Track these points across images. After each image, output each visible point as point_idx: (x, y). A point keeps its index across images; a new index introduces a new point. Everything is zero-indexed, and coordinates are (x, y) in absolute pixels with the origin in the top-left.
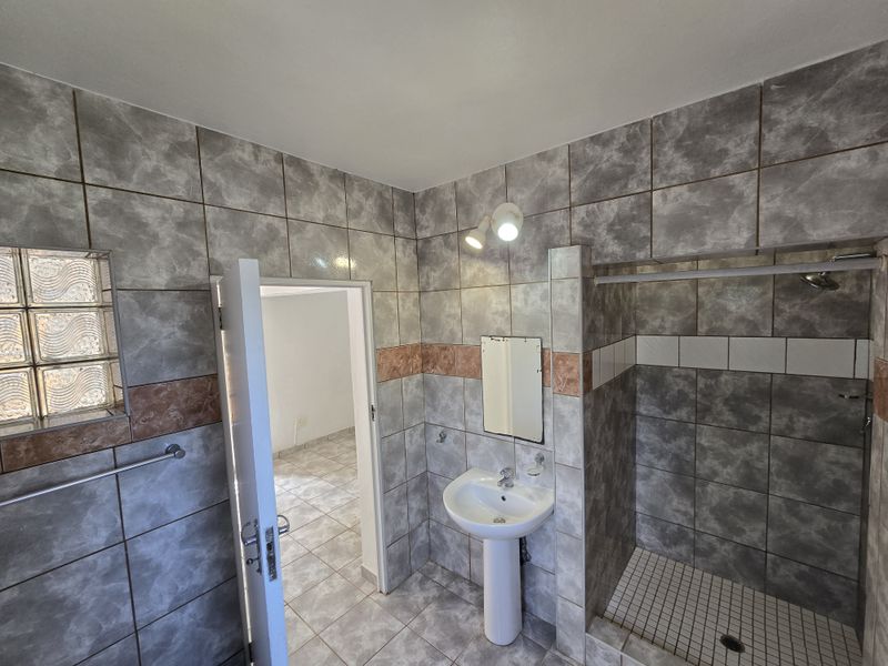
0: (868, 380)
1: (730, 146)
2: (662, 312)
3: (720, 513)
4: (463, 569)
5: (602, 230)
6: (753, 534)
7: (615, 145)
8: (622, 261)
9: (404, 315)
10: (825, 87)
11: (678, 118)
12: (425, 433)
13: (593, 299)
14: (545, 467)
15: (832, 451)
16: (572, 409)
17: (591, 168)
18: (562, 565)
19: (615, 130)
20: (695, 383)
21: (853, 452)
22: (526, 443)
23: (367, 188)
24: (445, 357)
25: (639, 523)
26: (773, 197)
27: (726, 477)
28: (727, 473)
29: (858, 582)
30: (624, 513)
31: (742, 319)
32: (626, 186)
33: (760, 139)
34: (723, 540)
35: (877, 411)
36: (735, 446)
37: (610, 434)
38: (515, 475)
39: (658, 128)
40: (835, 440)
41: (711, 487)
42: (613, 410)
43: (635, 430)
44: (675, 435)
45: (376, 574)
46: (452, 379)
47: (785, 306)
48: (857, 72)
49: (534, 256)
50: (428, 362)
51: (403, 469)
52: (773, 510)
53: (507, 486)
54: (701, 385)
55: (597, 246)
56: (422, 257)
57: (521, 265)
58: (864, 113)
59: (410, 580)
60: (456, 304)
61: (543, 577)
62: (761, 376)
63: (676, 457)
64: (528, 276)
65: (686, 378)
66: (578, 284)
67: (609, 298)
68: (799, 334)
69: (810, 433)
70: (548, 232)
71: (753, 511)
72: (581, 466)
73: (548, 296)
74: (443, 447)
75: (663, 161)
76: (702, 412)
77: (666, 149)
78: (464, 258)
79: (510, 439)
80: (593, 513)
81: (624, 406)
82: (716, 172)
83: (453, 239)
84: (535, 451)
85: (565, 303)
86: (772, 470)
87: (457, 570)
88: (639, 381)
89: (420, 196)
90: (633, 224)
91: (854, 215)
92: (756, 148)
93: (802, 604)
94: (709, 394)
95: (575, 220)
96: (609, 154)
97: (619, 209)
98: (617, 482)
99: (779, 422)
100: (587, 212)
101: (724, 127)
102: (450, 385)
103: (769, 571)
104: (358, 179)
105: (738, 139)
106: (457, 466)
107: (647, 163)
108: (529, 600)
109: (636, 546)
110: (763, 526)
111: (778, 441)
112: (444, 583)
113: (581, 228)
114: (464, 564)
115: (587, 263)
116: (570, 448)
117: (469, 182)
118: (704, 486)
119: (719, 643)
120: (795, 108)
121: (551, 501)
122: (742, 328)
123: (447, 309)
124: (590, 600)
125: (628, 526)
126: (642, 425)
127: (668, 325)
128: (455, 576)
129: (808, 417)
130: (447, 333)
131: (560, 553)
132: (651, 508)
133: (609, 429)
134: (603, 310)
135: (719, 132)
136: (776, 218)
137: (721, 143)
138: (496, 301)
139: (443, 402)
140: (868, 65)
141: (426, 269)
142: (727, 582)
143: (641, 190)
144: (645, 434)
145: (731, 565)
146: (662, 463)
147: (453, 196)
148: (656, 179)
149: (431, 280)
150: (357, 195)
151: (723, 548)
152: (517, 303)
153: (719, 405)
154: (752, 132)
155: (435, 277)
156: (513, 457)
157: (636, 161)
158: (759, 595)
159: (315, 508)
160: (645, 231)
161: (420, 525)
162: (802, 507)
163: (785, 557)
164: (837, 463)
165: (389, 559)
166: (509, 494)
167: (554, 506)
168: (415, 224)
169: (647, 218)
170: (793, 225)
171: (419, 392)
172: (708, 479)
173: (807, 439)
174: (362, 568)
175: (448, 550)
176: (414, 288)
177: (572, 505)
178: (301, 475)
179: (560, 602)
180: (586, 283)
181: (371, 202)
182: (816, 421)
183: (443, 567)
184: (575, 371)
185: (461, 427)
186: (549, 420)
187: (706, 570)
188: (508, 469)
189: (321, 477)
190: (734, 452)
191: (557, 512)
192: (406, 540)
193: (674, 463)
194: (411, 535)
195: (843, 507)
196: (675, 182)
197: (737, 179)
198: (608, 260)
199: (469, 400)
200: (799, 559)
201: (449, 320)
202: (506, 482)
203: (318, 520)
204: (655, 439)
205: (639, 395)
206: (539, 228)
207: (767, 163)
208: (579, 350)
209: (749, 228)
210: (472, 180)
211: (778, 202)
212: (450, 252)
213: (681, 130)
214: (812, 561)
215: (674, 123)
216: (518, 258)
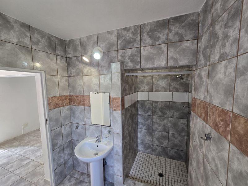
0: (188, 102)
1: (161, 36)
2: (144, 85)
3: (158, 139)
4: (85, 170)
5: (127, 58)
6: (165, 143)
7: (131, 32)
8: (132, 68)
9: (61, 84)
10: (183, 22)
11: (148, 25)
12: (71, 126)
13: (124, 80)
14: (111, 134)
15: (182, 120)
16: (118, 115)
17: (124, 38)
18: (116, 165)
19: (130, 27)
20: (152, 105)
21: (185, 120)
22: (105, 127)
23: (42, 34)
24: (78, 99)
25: (139, 145)
26: (171, 52)
27: (160, 129)
28: (160, 128)
29: (186, 151)
30: (135, 143)
31: (163, 87)
32: (133, 45)
33: (168, 35)
34: (159, 146)
35: (192, 111)
36: (161, 121)
37: (130, 121)
38: (101, 137)
39: (142, 28)
40: (182, 118)
41: (156, 133)
42: (131, 114)
43: (138, 119)
44: (147, 119)
45: (50, 181)
46: (80, 107)
47: (172, 84)
48: (189, 19)
49: (107, 66)
50: (72, 101)
51: (61, 140)
52: (170, 137)
53: (99, 142)
54: (154, 105)
55: (125, 63)
56: (69, 64)
57: (103, 69)
58: (191, 31)
59: (65, 179)
60: (81, 81)
61: (111, 168)
62: (167, 102)
63: (148, 125)
64: (105, 72)
65: (150, 103)
66: (120, 75)
67: (130, 81)
68: (175, 91)
69: (177, 116)
70: (111, 58)
71: (165, 138)
72: (121, 133)
73: (111, 79)
74: (78, 131)
75: (144, 38)
76: (154, 113)
77: (144, 35)
78: (84, 65)
79: (100, 126)
80: (125, 146)
81: (134, 112)
82: (157, 43)
83: (80, 58)
84: (108, 129)
85: (116, 81)
86: (170, 126)
87: (83, 171)
88: (139, 105)
89: (68, 42)
90: (136, 57)
91: (189, 59)
92: (167, 37)
93: (175, 159)
94: (155, 108)
95: (119, 55)
96: (129, 34)
97: (132, 52)
98: (132, 135)
99: (171, 114)
100: (123, 52)
101: (159, 30)
102: (80, 109)
103: (169, 152)
104: (37, 30)
105: (163, 34)
106: (82, 136)
107: (139, 38)
108: (106, 177)
109: (138, 151)
110: (167, 141)
111: (171, 119)
112: (78, 177)
113: (121, 57)
114: (85, 169)
115: (122, 68)
116: (118, 128)
117: (85, 38)
118: (154, 132)
119: (158, 176)
120: (176, 27)
121: (112, 145)
122: (163, 90)
123: (78, 83)
124: (124, 174)
125: (136, 146)
126: (139, 117)
127: (146, 89)
128: (82, 174)
129: (177, 112)
130: (78, 91)
131: (115, 161)
132: (142, 140)
133: (130, 120)
134: (128, 84)
135: (158, 31)
136: (172, 58)
137: (159, 35)
138: (95, 80)
139: (77, 115)
140: (192, 18)
141: (70, 68)
142: (160, 157)
143: (138, 47)
144: (140, 120)
145: (160, 153)
146: (144, 128)
147: (79, 43)
148: (142, 44)
149: (72, 73)
150: (36, 35)
151: (159, 148)
152: (102, 81)
153: (158, 111)
154: (166, 33)
155: (74, 71)
156: (101, 132)
157: (136, 37)
158: (167, 159)
159: (28, 158)
160: (139, 60)
161: (69, 159)
162: (176, 135)
163: (172, 148)
164: (182, 123)
165: (55, 174)
166: (99, 144)
167: (113, 147)
168: (66, 52)
169: (139, 55)
170: (175, 60)
171: (68, 112)
172: (156, 131)
173: (177, 118)
174: (45, 179)
175: (80, 165)
176: (65, 74)
177: (118, 146)
178: (24, 146)
179: (115, 176)
180: (122, 75)
181: (44, 40)
182: (179, 113)
183: (78, 171)
184: (119, 103)
185: (84, 123)
186: (112, 119)
187: (155, 155)
188: (99, 136)
189: (33, 146)
190: (161, 123)
191: (114, 148)
192: (63, 166)
193: (147, 127)
194: (65, 163)
195: (183, 134)
196: (147, 45)
197: (162, 46)
198: (129, 68)
199: (86, 114)
200: (175, 148)
201: (79, 87)
202: (98, 140)
203: (28, 163)
204: (142, 121)
205: (138, 109)
206: (108, 57)
207: (169, 42)
208: (120, 96)
209: (165, 60)
210: (86, 38)
211: (172, 53)
212: (78, 62)
213: (149, 29)
214: (178, 148)
215: (146, 27)
216: (102, 66)
